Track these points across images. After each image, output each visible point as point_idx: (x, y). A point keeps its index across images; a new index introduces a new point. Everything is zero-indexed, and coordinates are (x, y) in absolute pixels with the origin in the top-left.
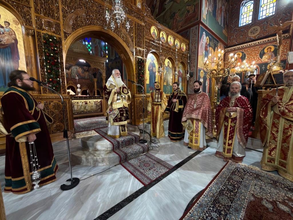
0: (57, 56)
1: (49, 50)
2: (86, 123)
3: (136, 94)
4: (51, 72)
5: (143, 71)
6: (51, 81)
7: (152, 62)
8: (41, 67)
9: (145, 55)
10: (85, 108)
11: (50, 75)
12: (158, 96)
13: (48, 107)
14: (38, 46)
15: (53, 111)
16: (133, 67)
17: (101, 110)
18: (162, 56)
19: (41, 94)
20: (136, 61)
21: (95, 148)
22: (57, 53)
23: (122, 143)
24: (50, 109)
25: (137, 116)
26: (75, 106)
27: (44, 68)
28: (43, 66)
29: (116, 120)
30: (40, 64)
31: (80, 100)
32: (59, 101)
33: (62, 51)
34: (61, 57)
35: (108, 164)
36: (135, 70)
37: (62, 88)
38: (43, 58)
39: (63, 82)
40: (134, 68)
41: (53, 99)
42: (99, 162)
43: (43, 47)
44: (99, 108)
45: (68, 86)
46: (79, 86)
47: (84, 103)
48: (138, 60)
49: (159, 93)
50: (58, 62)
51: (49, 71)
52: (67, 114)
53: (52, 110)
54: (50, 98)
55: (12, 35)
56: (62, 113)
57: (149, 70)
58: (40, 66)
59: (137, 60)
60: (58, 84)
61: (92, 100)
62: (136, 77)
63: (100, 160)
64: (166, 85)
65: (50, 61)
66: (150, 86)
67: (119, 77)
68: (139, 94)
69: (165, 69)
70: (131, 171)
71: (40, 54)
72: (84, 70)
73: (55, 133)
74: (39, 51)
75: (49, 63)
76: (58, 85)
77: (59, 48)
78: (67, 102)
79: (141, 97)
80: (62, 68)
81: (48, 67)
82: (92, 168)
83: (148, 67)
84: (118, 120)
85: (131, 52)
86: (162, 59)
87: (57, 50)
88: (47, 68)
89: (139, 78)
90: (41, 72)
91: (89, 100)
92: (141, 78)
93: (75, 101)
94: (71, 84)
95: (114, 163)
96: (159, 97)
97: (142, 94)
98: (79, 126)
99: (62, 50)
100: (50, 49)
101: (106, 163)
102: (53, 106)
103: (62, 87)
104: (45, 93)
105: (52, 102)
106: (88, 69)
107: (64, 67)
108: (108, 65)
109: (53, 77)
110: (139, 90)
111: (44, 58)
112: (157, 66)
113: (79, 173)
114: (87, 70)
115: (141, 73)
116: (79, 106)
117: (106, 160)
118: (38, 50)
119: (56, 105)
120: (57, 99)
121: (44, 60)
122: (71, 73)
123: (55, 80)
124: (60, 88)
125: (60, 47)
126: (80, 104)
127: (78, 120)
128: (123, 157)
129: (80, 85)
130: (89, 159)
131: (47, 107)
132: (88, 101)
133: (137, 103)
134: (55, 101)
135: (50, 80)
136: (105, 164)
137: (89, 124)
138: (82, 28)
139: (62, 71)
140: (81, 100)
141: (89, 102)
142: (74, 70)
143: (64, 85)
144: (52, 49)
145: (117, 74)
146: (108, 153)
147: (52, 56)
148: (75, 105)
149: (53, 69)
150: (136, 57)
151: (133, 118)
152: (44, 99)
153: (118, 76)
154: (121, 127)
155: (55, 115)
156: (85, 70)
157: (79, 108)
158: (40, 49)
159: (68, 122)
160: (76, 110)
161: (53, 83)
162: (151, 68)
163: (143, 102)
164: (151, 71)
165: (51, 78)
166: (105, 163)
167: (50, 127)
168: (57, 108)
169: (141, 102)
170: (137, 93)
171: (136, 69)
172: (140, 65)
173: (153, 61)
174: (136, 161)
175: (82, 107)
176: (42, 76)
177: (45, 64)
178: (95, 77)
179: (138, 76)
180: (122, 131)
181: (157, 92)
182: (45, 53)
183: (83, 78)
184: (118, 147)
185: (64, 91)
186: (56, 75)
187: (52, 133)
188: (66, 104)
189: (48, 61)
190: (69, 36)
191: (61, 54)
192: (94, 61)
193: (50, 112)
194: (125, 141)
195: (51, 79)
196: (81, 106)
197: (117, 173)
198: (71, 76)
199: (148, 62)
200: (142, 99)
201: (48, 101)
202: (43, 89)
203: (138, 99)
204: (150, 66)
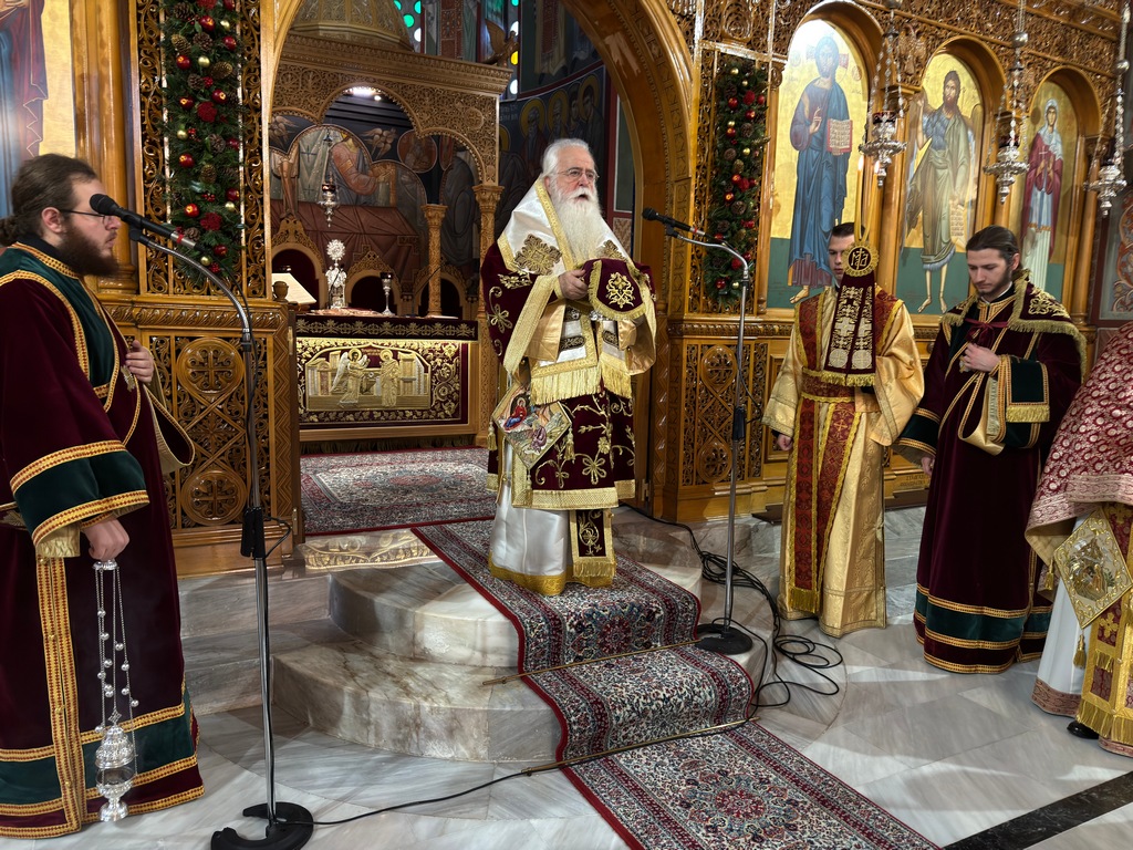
0: (229, 67)
1: (189, 37)
2: (368, 486)
3: (693, 309)
4: (195, 162)
5: (754, 148)
6: (191, 215)
7: (825, 84)
8: (144, 137)
9: (777, 36)
10: (365, 390)
11: (187, 184)
12: (857, 324)
13: (169, 369)
14: (139, 16)
15: (191, 398)
16: (680, 125)
17: (457, 410)
18: (902, 37)
19: (138, 292)
20: (705, 78)
21: (413, 643)
22: (232, 49)
23: (580, 628)
24: (178, 383)
25: (689, 459)
26: (309, 374)
27: (162, 143)
28: (155, 129)
29: (545, 476)
30: (143, 119)
31: (340, 341)
32: (227, 339)
33: (259, 37)
34: (249, 71)
35: (483, 752)
36: (692, 143)
37: (248, 260)
38: (160, 82)
39: (252, 226)
40: (692, 126)
41: (196, 322)
42: (430, 736)
43: (162, 19)
44: (450, 396)
45: (279, 249)
46: (336, 249)
47: (362, 360)
48: (725, 72)
49: (862, 305)
50: (232, 101)
51: (183, 158)
52: (266, 416)
53: (187, 389)
54: (180, 321)
56: (237, 413)
57: (796, 140)
58: (143, 127)
59: (716, 70)
60: (228, 234)
61: (409, 341)
62: (700, 190)
63: (434, 724)
64: (923, 251)
65: (193, 98)
66: (797, 256)
67: (584, 196)
68: (715, 310)
69: (925, 131)
70: (630, 823)
71: (145, 63)
72: (370, 147)
73: (198, 525)
74: (140, 42)
75: (188, 108)
76: (226, 240)
77: (243, 19)
78: (270, 343)
79: (722, 332)
80: (251, 140)
81: (182, 133)
82: (388, 761)
83: (794, 122)
84: (560, 475)
85: (673, 19)
86: (902, 59)
87: (231, 33)
88: (175, 140)
89: (718, 198)
90: (144, 167)
91: (393, 342)
92: (733, 200)
93: (312, 341)
94: (291, 238)
95: (519, 753)
96: (861, 333)
97: (736, 310)
98: (324, 500)
99: (258, 29)
100: (198, 27)
101: (472, 743)
102: (194, 362)
103: (244, 252)
104: (160, 289)
105: (192, 339)
106: (394, 144)
107: (260, 133)
108: (518, 112)
109: (202, 194)
110: (715, 284)
111: (165, 85)
112: (859, 108)
113: (314, 778)
114: (389, 146)
115: (739, 162)
116: (334, 375)
117: (470, 725)
118: (134, 42)
119: (211, 359)
120: (219, 323)
121: (160, 96)
122: (295, 173)
123: (213, 209)
124: (237, 260)
125: (248, 11)
126: (340, 362)
127: (325, 461)
128: (579, 722)
129: (341, 245)
130: (372, 706)
131: (165, 371)
132: (385, 347)
133: (693, 370)
134: (207, 338)
135: (190, 209)
136: (462, 749)
137: (385, 489)
139: (252, 155)
140: (348, 341)
141: (391, 355)
142: (315, 155)
143: (259, 245)
144: (205, 28)
145: (577, 171)
146: (486, 684)
147: (205, 68)
148: (312, 368)
149: (204, 146)
150: (707, 54)
151: (660, 470)
152: (149, 322)
153: (580, 191)
154: (573, 526)
155: (200, 422)
156: (378, 149)
157: (330, 389)
158: (145, 34)
159: (268, 466)
160: (316, 400)
161: (203, 232)
162: (813, 128)
163: (737, 369)
164: (810, 147)
165: (193, 198)
166: (465, 743)
167: (174, 487)
168: (212, 380)
169: (722, 369)
170: (701, 307)
171: (702, 133)
172: (735, 108)
173: (830, 74)
174: (663, 764)
175: (351, 384)
176: (146, 190)
177: (165, 117)
178: (433, 197)
179: (714, 185)
180: (583, 551)
181: (850, 302)
182: (171, 54)
183: (363, 199)
184: (554, 657)
185: (255, 276)
186: (217, 181)
187: (183, 526)
188: (265, 358)
189: (184, 102)
191: (249, 58)
192: (432, 91)
193: (179, 399)
194: (602, 617)
195: (194, 203)
196: (346, 375)
197: (534, 822)
198: (293, 187)
199: (797, 83)
200: (729, 346)
201: (173, 335)
202: (149, 263)
203: (704, 342)
204: (806, 114)
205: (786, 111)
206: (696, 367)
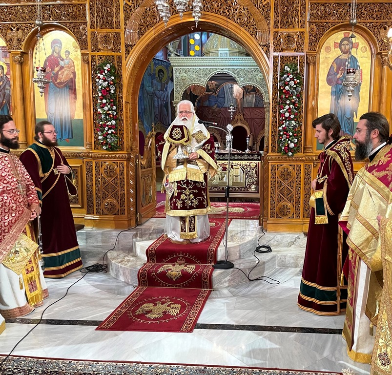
7: (345, 56)
9: (311, 44)
13: (99, 170)
20: (275, 67)
24: (101, 174)
32: (114, 162)
33: (122, 78)
34: (119, 88)
40: (270, 85)
41: (105, 158)
52: (124, 185)
53: (103, 176)
54: (101, 157)
55: (71, 67)
59: (280, 62)
78: (125, 164)
83: (329, 75)
99: (122, 76)
102: (105, 169)
104: (97, 149)
105: (105, 162)
118: (91, 84)
119: (109, 168)
120: (111, 158)
134: (108, 162)
138: (153, 28)
150: (275, 57)
158: (94, 82)
159: (124, 199)
162: (339, 76)
164: (338, 83)
168: (109, 174)
173: (348, 52)
188: (124, 168)
190: (132, 48)
191: (120, 84)
193: (101, 178)
199: (329, 59)
200: (291, 165)
201: (100, 161)
202: (95, 142)
203: (278, 164)
204: (335, 71)
205: (324, 71)
206: (275, 173)
